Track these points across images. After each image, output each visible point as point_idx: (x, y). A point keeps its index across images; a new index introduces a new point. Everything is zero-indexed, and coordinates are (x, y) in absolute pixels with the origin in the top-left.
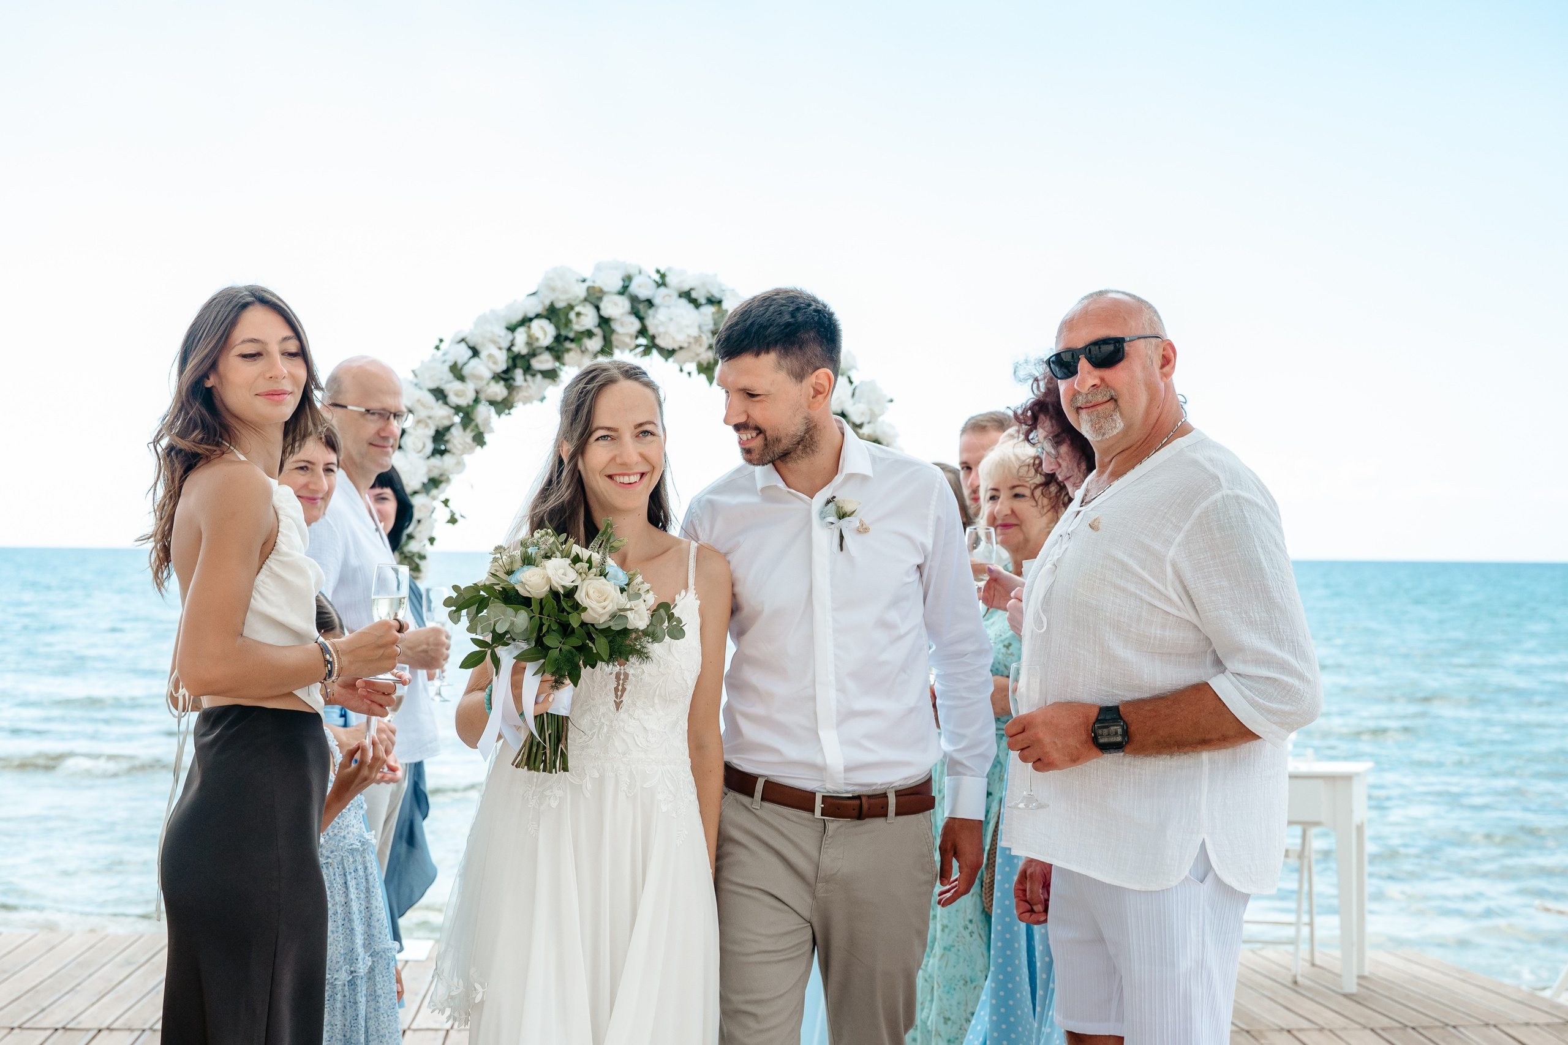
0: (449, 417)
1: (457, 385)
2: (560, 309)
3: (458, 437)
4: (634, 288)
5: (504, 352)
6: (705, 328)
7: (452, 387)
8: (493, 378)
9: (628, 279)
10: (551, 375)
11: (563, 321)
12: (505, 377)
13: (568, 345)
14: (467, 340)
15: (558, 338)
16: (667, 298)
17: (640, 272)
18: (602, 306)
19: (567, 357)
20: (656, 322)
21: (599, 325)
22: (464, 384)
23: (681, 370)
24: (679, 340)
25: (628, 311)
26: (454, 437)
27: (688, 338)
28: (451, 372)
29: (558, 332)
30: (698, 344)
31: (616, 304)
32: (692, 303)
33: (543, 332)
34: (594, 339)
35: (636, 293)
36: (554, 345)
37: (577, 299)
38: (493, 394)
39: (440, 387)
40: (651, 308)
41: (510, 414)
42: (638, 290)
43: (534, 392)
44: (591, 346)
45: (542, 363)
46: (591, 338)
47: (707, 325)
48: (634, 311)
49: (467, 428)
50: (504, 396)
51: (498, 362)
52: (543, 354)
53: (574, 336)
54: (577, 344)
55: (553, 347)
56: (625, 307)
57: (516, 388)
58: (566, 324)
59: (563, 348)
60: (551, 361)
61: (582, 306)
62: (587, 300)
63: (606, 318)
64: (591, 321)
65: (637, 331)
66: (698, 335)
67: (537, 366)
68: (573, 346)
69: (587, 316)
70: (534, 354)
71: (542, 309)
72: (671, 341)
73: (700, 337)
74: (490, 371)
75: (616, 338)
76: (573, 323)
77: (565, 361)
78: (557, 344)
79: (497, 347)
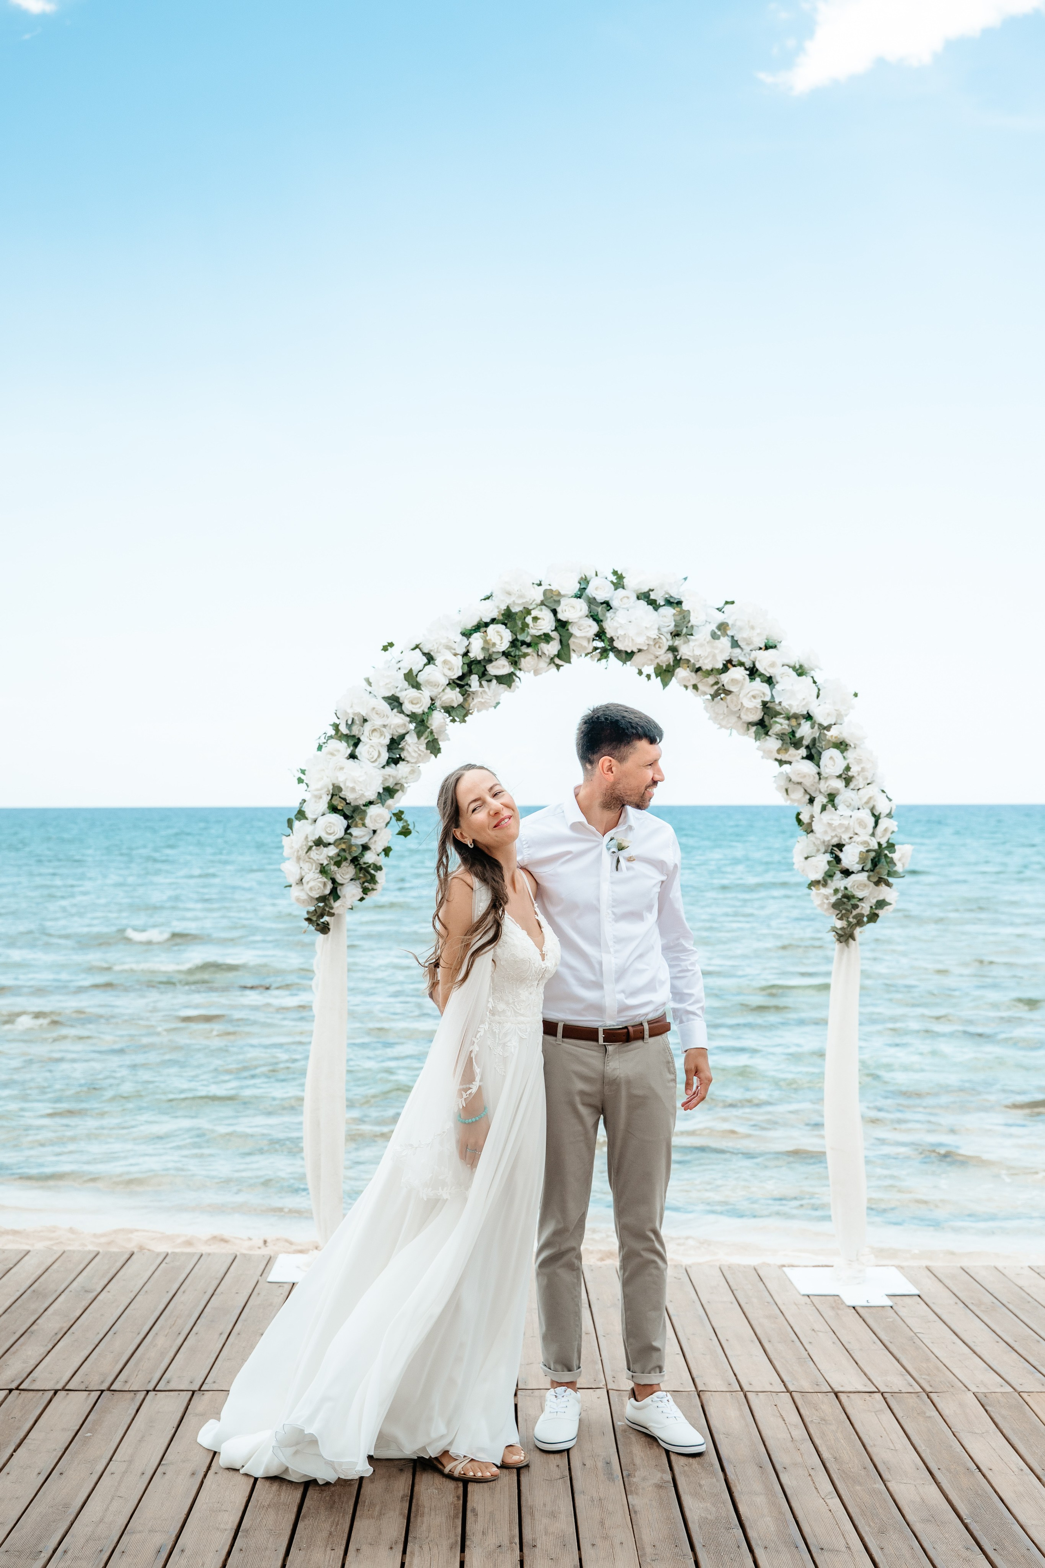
0: (405, 725)
1: (413, 692)
2: (516, 613)
3: (413, 745)
4: (590, 591)
5: (460, 657)
6: (664, 630)
7: (407, 695)
8: (449, 684)
9: (584, 582)
10: (506, 680)
11: (519, 624)
12: (460, 683)
13: (525, 649)
14: (420, 646)
15: (514, 643)
16: (625, 600)
17: (597, 575)
18: (559, 610)
19: (524, 662)
20: (615, 624)
21: (556, 629)
22: (420, 691)
23: (640, 673)
24: (640, 644)
25: (586, 614)
26: (409, 745)
27: (648, 640)
28: (406, 680)
29: (515, 637)
30: (657, 646)
31: (574, 607)
32: (651, 604)
33: (499, 637)
34: (551, 643)
35: (594, 596)
36: (511, 650)
37: (534, 603)
38: (448, 701)
39: (396, 695)
40: (609, 608)
41: (464, 721)
42: (596, 592)
43: (489, 698)
44: (548, 650)
45: (498, 668)
46: (548, 642)
47: (668, 626)
48: (592, 614)
49: (422, 736)
50: (459, 703)
51: (454, 668)
52: (499, 659)
53: (531, 641)
54: (534, 649)
55: (509, 652)
56: (582, 610)
57: (472, 695)
58: (522, 629)
59: (519, 651)
60: (507, 666)
61: (539, 610)
62: (545, 606)
63: (564, 621)
64: (548, 624)
65: (594, 634)
66: (657, 637)
67: (493, 672)
68: (529, 650)
69: (544, 620)
70: (490, 660)
71: (497, 613)
72: (629, 641)
73: (659, 639)
74: (446, 677)
75: (572, 641)
76: (530, 627)
77: (521, 665)
78: (514, 649)
79: (452, 653)
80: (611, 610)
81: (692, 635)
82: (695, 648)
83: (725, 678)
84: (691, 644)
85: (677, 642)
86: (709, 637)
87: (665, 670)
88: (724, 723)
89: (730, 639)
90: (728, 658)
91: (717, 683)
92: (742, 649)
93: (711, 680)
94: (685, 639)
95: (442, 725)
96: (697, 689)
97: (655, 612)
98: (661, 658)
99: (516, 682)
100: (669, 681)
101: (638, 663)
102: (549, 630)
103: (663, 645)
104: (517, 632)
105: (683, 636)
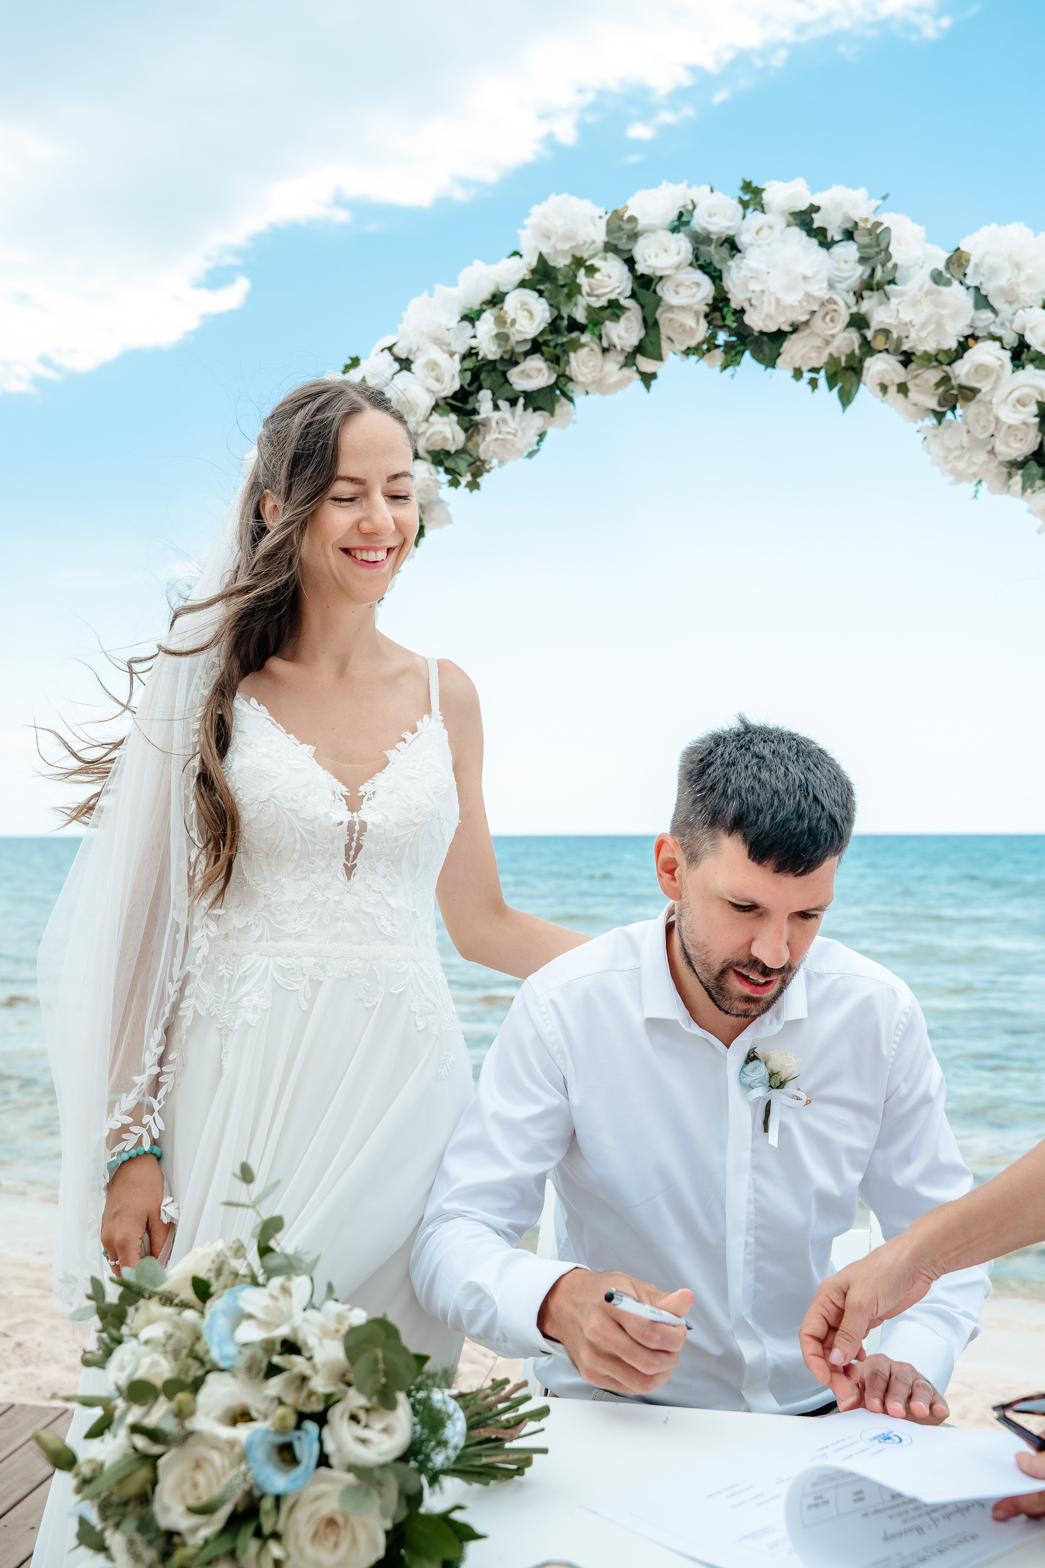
2: (558, 268)
4: (700, 219)
5: (457, 357)
6: (844, 286)
8: (436, 407)
9: (689, 210)
11: (566, 289)
12: (458, 405)
13: (575, 336)
14: (394, 347)
15: (554, 327)
16: (764, 231)
17: (711, 189)
18: (638, 254)
19: (576, 364)
20: (745, 278)
21: (633, 295)
23: (797, 377)
24: (791, 306)
25: (689, 261)
27: (808, 302)
29: (556, 313)
30: (828, 318)
31: (666, 251)
32: (815, 237)
33: (526, 313)
34: (623, 320)
35: (704, 224)
36: (548, 337)
37: (592, 247)
38: (439, 437)
40: (734, 252)
41: (473, 485)
42: (708, 219)
43: (513, 431)
44: (620, 338)
45: (529, 376)
46: (616, 318)
47: (847, 279)
48: (701, 262)
50: (460, 446)
51: (447, 379)
52: (529, 358)
53: (587, 318)
54: (593, 334)
55: (546, 343)
56: (683, 255)
57: (480, 427)
58: (570, 296)
59: (565, 340)
60: (546, 372)
61: (600, 259)
62: (610, 248)
63: (647, 277)
64: (617, 285)
65: (707, 304)
66: (827, 297)
67: (518, 384)
68: (585, 338)
69: (610, 277)
70: (514, 359)
71: (526, 272)
72: (773, 307)
73: (831, 301)
74: (431, 394)
75: (667, 318)
76: (584, 292)
77: (570, 371)
78: (554, 336)
79: (444, 351)
80: (739, 255)
81: (892, 282)
82: (900, 308)
83: (962, 371)
84: (894, 301)
85: (869, 305)
86: (929, 284)
87: (844, 368)
88: (962, 465)
89: (972, 290)
90: (968, 332)
91: (946, 380)
92: (995, 311)
93: (933, 376)
94: (883, 295)
95: (427, 485)
96: (906, 395)
97: (823, 251)
98: (836, 343)
99: (563, 406)
100: (854, 390)
101: (792, 357)
102: (619, 294)
103: (839, 315)
104: (559, 303)
105: (878, 289)
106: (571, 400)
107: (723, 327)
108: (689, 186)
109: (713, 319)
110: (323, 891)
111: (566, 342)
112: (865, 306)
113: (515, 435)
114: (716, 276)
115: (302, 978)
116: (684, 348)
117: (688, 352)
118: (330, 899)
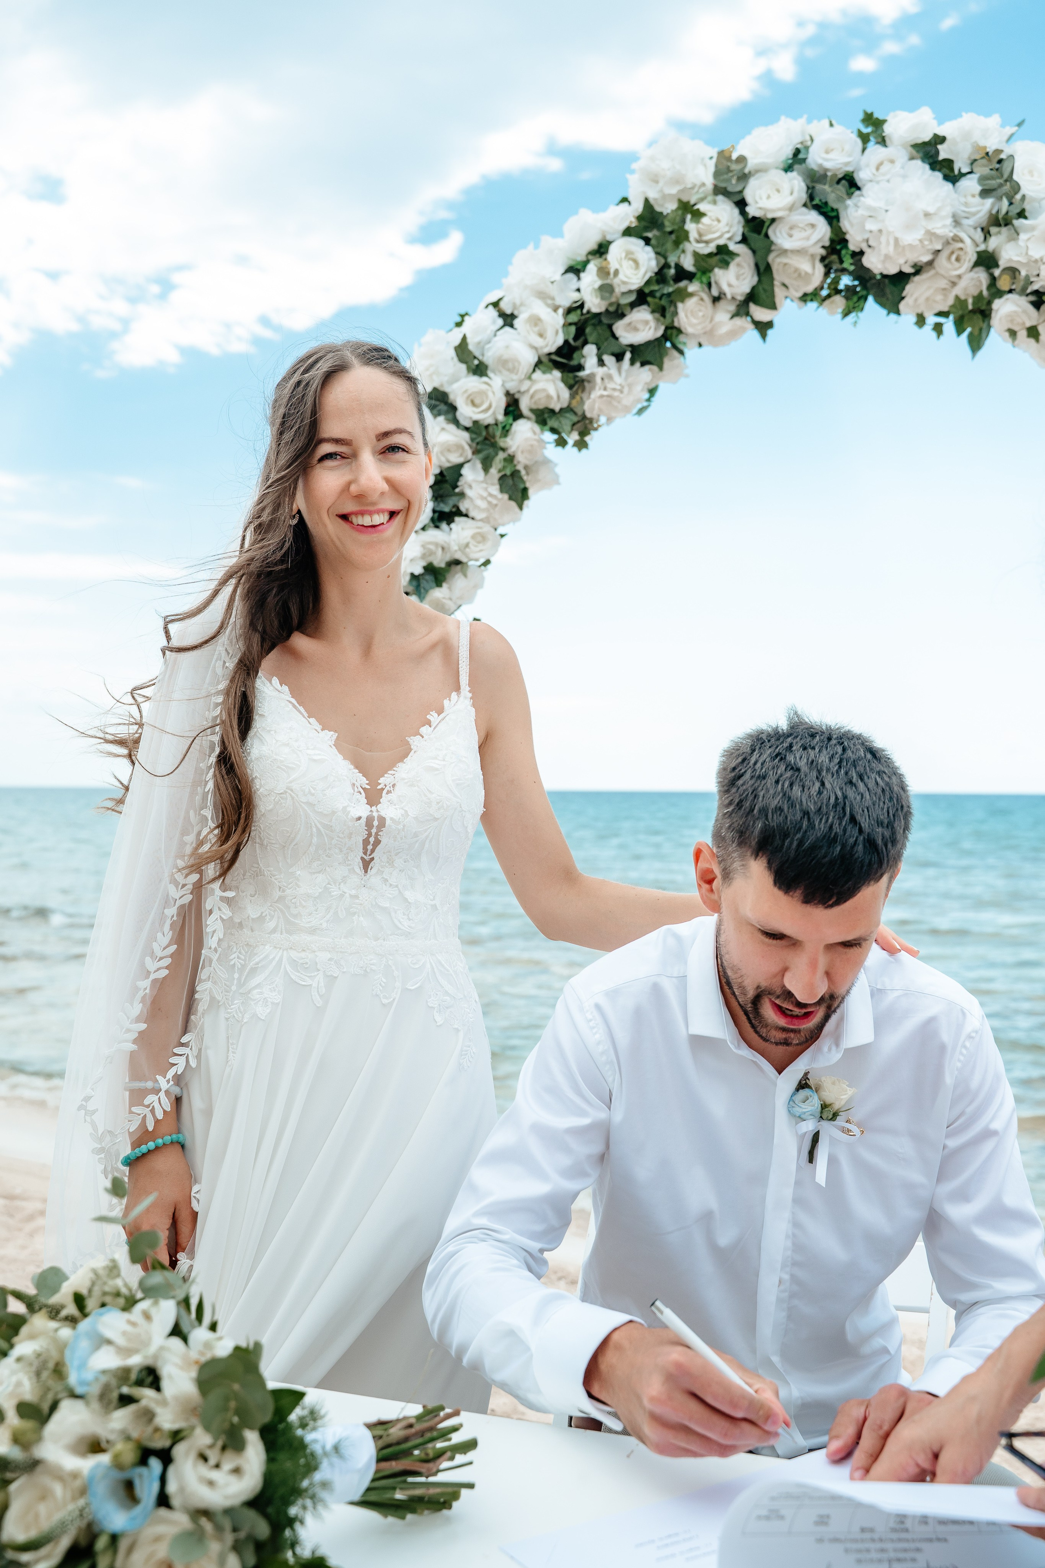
0: (459, 447)
1: (474, 383)
2: (665, 214)
3: (477, 486)
4: (816, 156)
5: (561, 312)
6: (966, 221)
7: (463, 387)
8: (539, 364)
9: (805, 145)
10: (654, 354)
11: (673, 236)
12: (562, 361)
13: (683, 285)
14: (500, 302)
15: (660, 276)
16: (885, 165)
17: (828, 123)
18: (750, 195)
19: (685, 315)
20: (864, 218)
21: (744, 240)
22: (485, 379)
23: (921, 323)
24: (910, 245)
25: (803, 201)
26: (470, 487)
27: (931, 241)
28: (462, 360)
29: (662, 261)
30: (954, 257)
31: (778, 191)
32: (939, 170)
33: (631, 263)
34: (732, 266)
35: (820, 161)
36: (654, 287)
37: (700, 191)
39: (442, 389)
40: (853, 189)
41: (581, 445)
42: (825, 156)
43: (618, 387)
44: (730, 285)
45: (636, 329)
46: (725, 264)
47: (974, 214)
48: (816, 201)
49: (491, 466)
50: (565, 405)
51: (550, 334)
52: (635, 310)
53: (695, 265)
54: (701, 282)
55: (652, 294)
56: (795, 194)
57: (586, 384)
58: (677, 243)
59: (671, 290)
60: (652, 324)
61: (709, 203)
62: (720, 191)
63: (758, 220)
64: (727, 229)
65: (823, 247)
66: (951, 235)
67: (624, 337)
68: (693, 287)
69: (719, 221)
70: (620, 312)
71: (633, 220)
72: (891, 248)
73: (957, 239)
74: (534, 351)
75: (779, 263)
76: (692, 238)
77: (679, 321)
78: (661, 286)
79: (548, 305)
80: (857, 193)
81: (1022, 214)
82: (1030, 246)
84: (1023, 236)
85: (997, 241)
87: (973, 311)
94: (1013, 231)
95: (532, 446)
96: (1037, 340)
97: (949, 185)
98: (963, 284)
99: (671, 361)
100: (984, 335)
101: (916, 300)
102: (730, 239)
103: (966, 253)
104: (666, 251)
105: (1006, 225)
106: (681, 352)
107: (844, 271)
108: (809, 121)
109: (831, 263)
110: (339, 885)
111: (673, 292)
112: (993, 243)
113: (621, 392)
114: (832, 217)
115: (316, 973)
116: (800, 294)
117: (805, 298)
118: (345, 893)
